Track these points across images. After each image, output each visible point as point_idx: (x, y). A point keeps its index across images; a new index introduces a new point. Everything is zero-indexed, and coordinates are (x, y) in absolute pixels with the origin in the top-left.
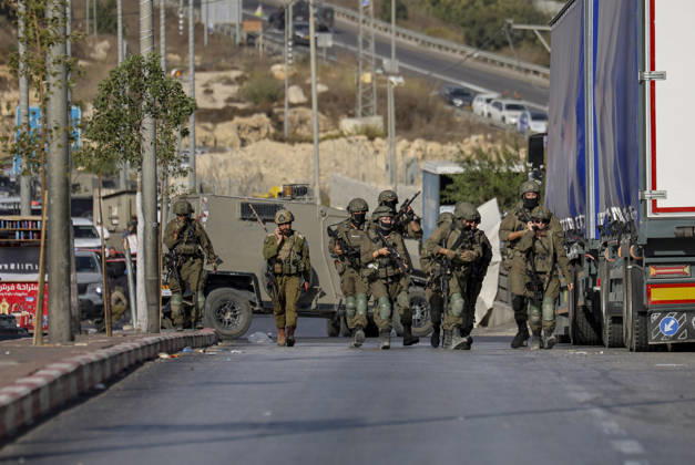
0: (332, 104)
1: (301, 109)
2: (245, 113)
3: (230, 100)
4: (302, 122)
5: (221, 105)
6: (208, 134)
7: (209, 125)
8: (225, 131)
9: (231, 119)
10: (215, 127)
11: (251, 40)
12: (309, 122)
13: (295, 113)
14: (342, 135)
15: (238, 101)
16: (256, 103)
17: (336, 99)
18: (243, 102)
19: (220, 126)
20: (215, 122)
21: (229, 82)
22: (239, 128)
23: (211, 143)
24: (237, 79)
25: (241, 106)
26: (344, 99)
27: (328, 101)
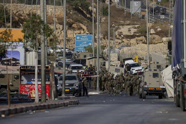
0: (162, 34)
1: (153, 35)
2: (138, 36)
3: (135, 33)
4: (154, 38)
5: (132, 34)
6: (128, 42)
7: (129, 40)
8: (133, 41)
9: (135, 38)
10: (130, 40)
11: (143, 17)
12: (156, 39)
13: (152, 36)
14: (163, 42)
15: (137, 33)
16: (142, 33)
17: (163, 32)
18: (138, 33)
19: (131, 40)
20: (130, 39)
21: (135, 28)
22: (137, 40)
23: (129, 44)
24: (138, 27)
25: (137, 34)
26: (165, 32)
27: (161, 33)
